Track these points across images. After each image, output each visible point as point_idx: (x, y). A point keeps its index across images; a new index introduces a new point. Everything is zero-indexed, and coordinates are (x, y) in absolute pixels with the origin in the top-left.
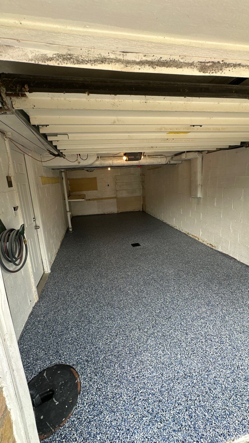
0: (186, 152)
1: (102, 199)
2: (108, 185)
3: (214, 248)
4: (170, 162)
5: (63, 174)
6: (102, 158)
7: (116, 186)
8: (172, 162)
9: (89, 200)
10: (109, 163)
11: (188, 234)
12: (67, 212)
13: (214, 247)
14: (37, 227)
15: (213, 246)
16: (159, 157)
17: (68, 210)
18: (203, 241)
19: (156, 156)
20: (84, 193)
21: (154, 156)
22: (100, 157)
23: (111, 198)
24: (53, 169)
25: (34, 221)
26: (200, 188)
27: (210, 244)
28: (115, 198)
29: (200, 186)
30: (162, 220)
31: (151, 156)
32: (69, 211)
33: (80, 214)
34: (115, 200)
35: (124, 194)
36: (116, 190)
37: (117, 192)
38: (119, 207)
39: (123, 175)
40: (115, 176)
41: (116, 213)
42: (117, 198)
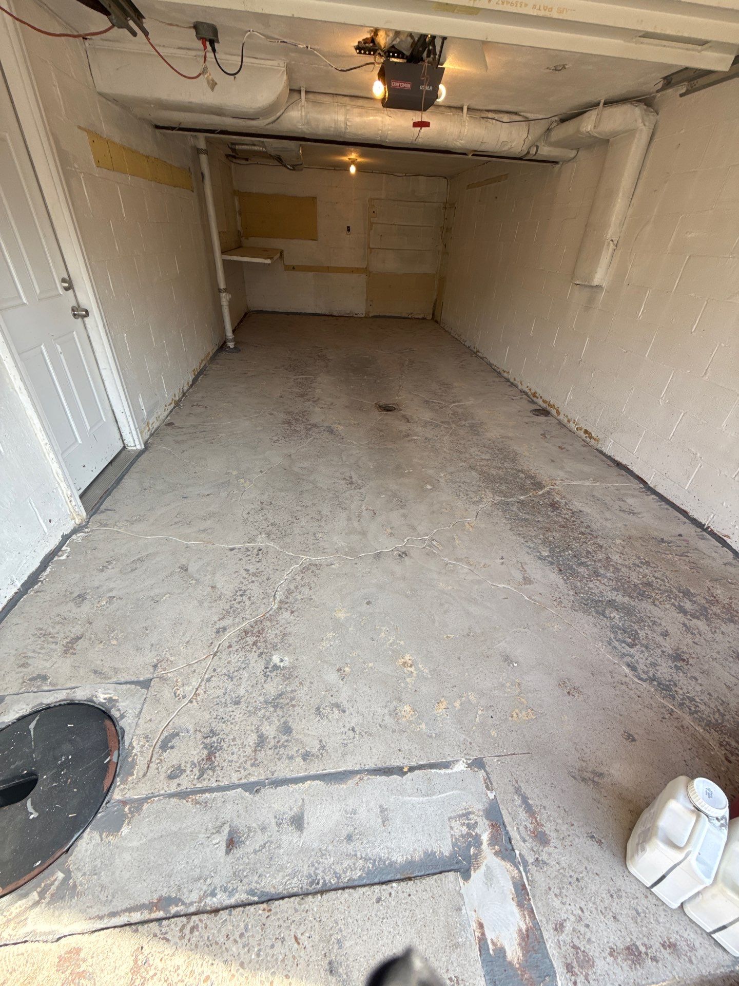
0: (602, 101)
1: (328, 269)
2: (348, 229)
3: (593, 442)
4: (537, 147)
5: (204, 158)
6: (311, 96)
7: (369, 234)
8: (546, 151)
9: (294, 268)
10: (336, 122)
11: (535, 396)
12: (220, 291)
13: (595, 440)
14: (80, 313)
15: (591, 437)
16: (506, 118)
17: (222, 286)
18: (569, 421)
19: (496, 116)
20: (278, 244)
21: (490, 115)
22: (307, 92)
23: (352, 271)
24: (157, 127)
25: (66, 289)
26: (611, 250)
27: (586, 432)
28: (365, 271)
29: (612, 246)
30: (475, 350)
31: (478, 115)
32: (226, 290)
33: (268, 306)
34: (363, 278)
35: (389, 264)
36: (369, 247)
37: (371, 253)
38: (372, 301)
39: (394, 200)
40: (371, 200)
41: (363, 316)
42: (370, 272)
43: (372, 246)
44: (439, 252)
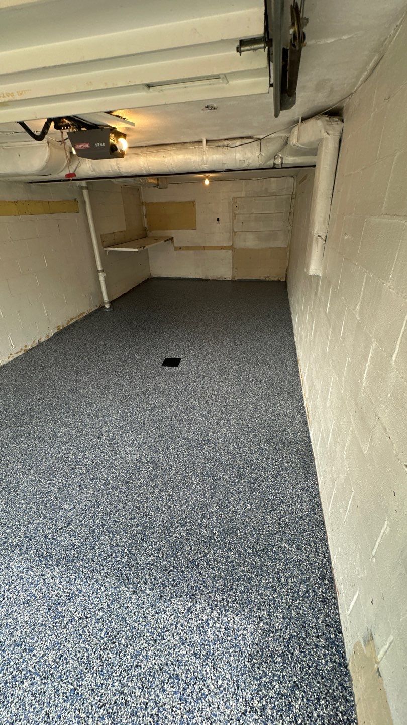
1: (204, 248)
2: (218, 220)
5: (85, 192)
7: (233, 222)
9: (180, 248)
12: (98, 272)
17: (100, 268)
20: (172, 233)
21: (226, 143)
23: (221, 248)
24: (30, 183)
26: (320, 244)
28: (231, 248)
29: (321, 242)
31: (216, 144)
32: (102, 271)
33: (164, 275)
34: (230, 253)
35: (249, 242)
36: (233, 231)
37: (235, 235)
38: (236, 269)
39: (251, 197)
40: (234, 199)
41: (230, 280)
42: (235, 249)
43: (235, 230)
44: (289, 231)
